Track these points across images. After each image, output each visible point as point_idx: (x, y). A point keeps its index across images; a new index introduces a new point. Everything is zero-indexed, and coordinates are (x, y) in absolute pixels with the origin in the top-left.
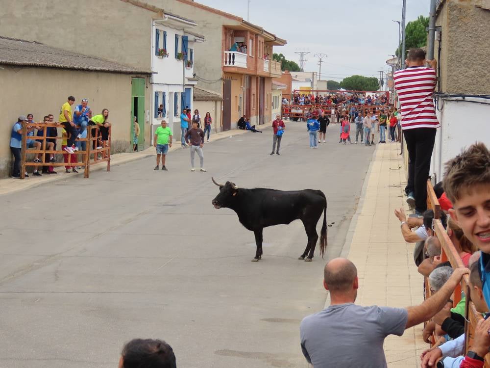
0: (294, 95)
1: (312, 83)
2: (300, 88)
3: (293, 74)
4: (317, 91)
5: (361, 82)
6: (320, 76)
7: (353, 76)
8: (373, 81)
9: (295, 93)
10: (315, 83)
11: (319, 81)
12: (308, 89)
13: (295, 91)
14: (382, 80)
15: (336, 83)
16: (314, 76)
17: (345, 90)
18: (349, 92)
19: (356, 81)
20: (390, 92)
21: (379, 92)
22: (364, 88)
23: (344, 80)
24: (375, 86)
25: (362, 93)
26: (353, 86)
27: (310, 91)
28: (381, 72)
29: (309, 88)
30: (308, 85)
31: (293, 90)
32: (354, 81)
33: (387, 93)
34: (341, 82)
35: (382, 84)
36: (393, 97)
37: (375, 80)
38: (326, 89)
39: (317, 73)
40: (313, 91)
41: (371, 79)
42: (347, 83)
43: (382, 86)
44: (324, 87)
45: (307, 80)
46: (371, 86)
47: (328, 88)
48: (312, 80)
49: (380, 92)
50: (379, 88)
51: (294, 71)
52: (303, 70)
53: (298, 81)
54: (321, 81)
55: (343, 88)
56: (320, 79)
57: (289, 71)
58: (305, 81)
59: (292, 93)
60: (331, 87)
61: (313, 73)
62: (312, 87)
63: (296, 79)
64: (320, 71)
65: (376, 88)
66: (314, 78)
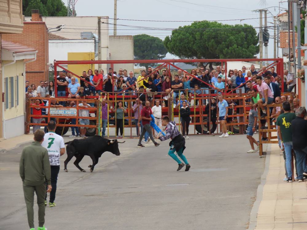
0: (55, 73)
1: (97, 43)
3: (51, 22)
4: (111, 63)
5: (215, 38)
6: (115, 25)
7: (195, 24)
8: (243, 34)
9: (59, 69)
10: (104, 42)
11: (115, 36)
12: (88, 59)
13: (57, 63)
14: (266, 31)
15: (154, 40)
16: (102, 25)
17: (177, 58)
18: (187, 62)
19: (202, 35)
20: (286, 60)
21: (259, 60)
22: (222, 52)
23: (175, 32)
24: (249, 45)
25: (217, 64)
27: (92, 62)
28: (261, 11)
29: (89, 54)
30: (88, 48)
31: (51, 61)
33: (279, 62)
34: (167, 38)
35: (266, 39)
37: (249, 30)
38: (130, 56)
39: (108, 18)
40: (100, 62)
41: (237, 30)
43: (266, 45)
44: (127, 51)
45: (85, 36)
47: (135, 53)
48: (96, 36)
50: (258, 51)
51: (53, 14)
52: (74, 11)
53: (63, 39)
54: (120, 36)
55: (173, 51)
56: (115, 33)
57: (40, 17)
58: (80, 38)
59: (51, 69)
60: (143, 52)
61: (99, 19)
62: (97, 52)
63: (58, 34)
64: (115, 14)
65: (250, 51)
66: (102, 31)
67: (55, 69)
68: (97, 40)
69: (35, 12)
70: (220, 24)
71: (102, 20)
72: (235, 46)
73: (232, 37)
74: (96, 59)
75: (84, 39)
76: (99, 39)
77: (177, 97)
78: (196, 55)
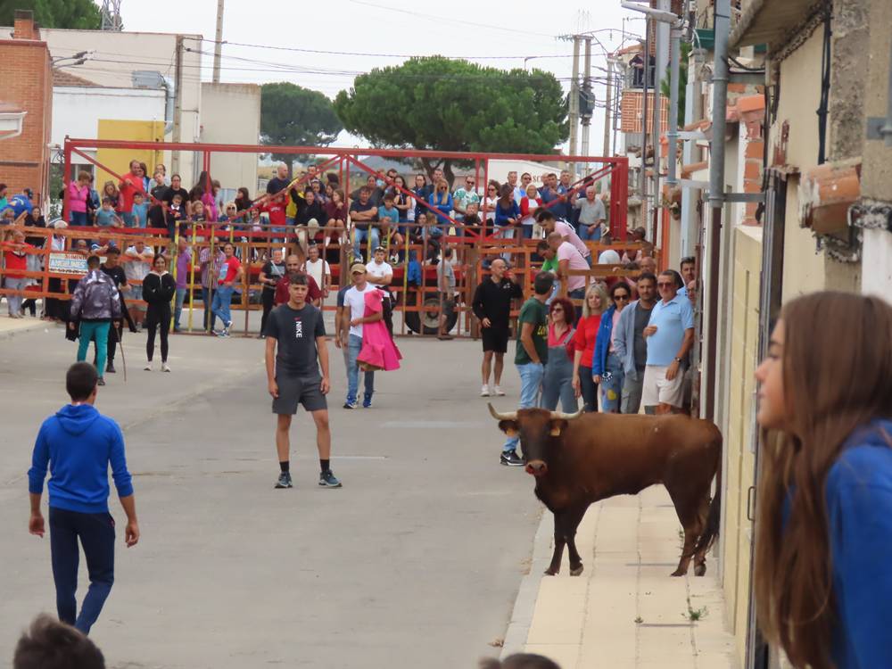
0: (67, 169)
1: (172, 98)
2: (103, 124)
3: (60, 42)
4: (205, 149)
5: (461, 98)
6: (217, 56)
7: (412, 63)
8: (531, 92)
9: (76, 159)
10: (190, 97)
11: (215, 83)
12: (146, 138)
13: (71, 145)
14: (587, 86)
15: (312, 98)
16: (186, 56)
18: (388, 156)
19: (429, 90)
20: (634, 162)
21: (567, 159)
22: (476, 136)
23: (362, 81)
24: (543, 119)
25: (465, 164)
26: (411, 119)
27: (158, 146)
28: (577, 39)
29: (151, 126)
30: (147, 110)
31: (57, 139)
32: (419, 93)
33: (618, 168)
34: (342, 95)
35: (586, 108)
36: (650, 190)
37: (545, 84)
38: (254, 136)
39: (200, 38)
40: (177, 147)
41: (517, 82)
42: (378, 101)
43: (586, 122)
44: (245, 124)
45: (143, 82)
46: (517, 120)
47: (264, 129)
48: (172, 83)
49: (572, 159)
50: (565, 133)
51: (65, 23)
52: (118, 19)
53: (88, 85)
54: (228, 85)
55: (355, 126)
56: (216, 76)
57: (36, 28)
58: (131, 84)
59: (56, 159)
60: (282, 125)
61: (180, 39)
62: (170, 122)
63: (76, 72)
64: (219, 31)
65: (546, 137)
66: (184, 70)
67: (68, 158)
68: (172, 91)
69: (25, 16)
70: (474, 68)
71: (186, 44)
72: (510, 121)
73: (502, 100)
74: (168, 139)
75: (141, 87)
76: (178, 91)
77: (364, 241)
78: (412, 141)
